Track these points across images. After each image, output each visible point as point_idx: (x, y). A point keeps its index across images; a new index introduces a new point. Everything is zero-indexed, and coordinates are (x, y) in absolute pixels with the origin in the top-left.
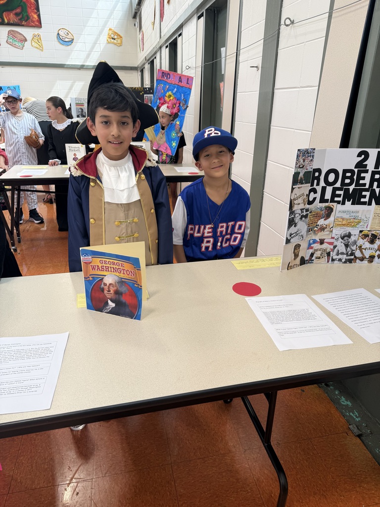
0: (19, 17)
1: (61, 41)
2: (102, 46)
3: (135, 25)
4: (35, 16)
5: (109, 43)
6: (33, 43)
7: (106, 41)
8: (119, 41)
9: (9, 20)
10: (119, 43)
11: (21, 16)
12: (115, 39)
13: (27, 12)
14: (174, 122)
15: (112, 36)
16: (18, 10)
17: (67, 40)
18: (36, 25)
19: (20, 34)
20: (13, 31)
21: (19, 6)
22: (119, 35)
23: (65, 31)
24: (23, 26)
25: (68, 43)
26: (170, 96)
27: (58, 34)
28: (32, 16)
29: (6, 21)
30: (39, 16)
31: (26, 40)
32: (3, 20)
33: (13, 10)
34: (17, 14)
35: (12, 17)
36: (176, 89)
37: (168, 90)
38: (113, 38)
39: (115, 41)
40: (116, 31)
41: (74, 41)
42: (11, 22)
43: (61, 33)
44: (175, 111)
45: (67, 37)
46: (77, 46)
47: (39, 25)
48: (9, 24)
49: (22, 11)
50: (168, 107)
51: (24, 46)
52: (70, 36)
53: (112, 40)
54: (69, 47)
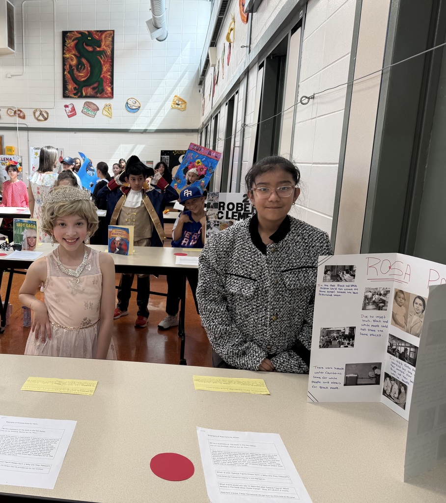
0: (95, 91)
1: (129, 109)
2: (166, 112)
3: (200, 91)
4: (109, 89)
5: (173, 108)
6: (104, 112)
7: (170, 107)
8: (183, 106)
9: (86, 94)
10: (182, 108)
11: (97, 90)
12: (179, 105)
13: (102, 86)
15: (177, 102)
16: (95, 85)
17: (134, 108)
18: (109, 96)
19: (94, 104)
20: (88, 102)
21: (96, 82)
22: (184, 101)
23: (134, 100)
24: (98, 97)
25: (135, 110)
26: (198, 163)
27: (127, 103)
28: (106, 89)
29: (84, 94)
30: (112, 89)
31: (98, 109)
32: (82, 93)
33: (90, 85)
34: (94, 89)
35: (90, 91)
36: (204, 159)
37: (197, 158)
38: (177, 104)
39: (179, 107)
40: (181, 98)
41: (141, 108)
42: (88, 95)
43: (130, 102)
45: (135, 105)
46: (142, 113)
47: (111, 96)
48: (86, 97)
49: (99, 85)
51: (95, 115)
52: (137, 104)
53: (177, 106)
54: (136, 113)
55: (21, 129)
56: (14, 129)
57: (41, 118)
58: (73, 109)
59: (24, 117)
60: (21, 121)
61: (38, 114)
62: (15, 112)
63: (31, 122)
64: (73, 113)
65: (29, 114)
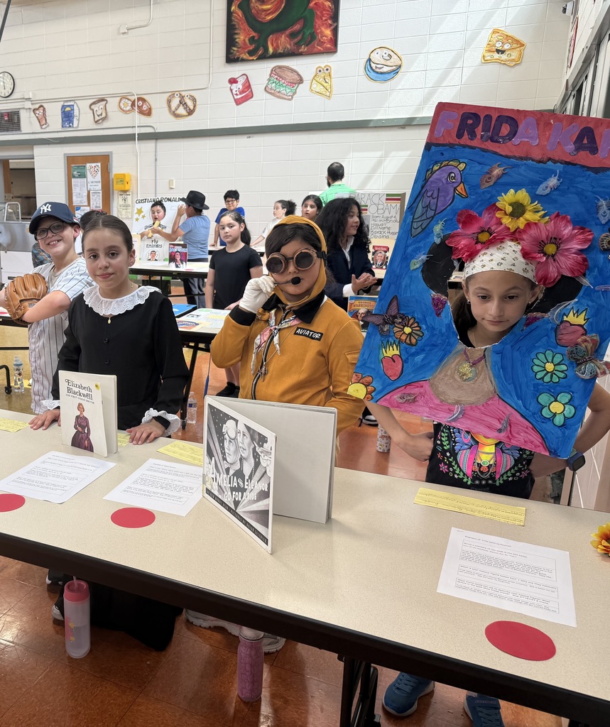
0: (296, 40)
1: (372, 74)
2: (467, 72)
3: (565, 10)
4: (328, 32)
5: (485, 61)
6: (314, 86)
7: (479, 59)
8: (515, 55)
9: (275, 49)
10: (513, 60)
11: (300, 37)
12: (503, 52)
14: (553, 315)
15: (499, 45)
16: (297, 27)
17: (385, 69)
18: (326, 48)
19: (293, 71)
20: (280, 67)
21: (299, 19)
22: (518, 42)
23: (385, 51)
24: (301, 54)
25: (386, 76)
26: (518, 210)
27: (370, 60)
28: (322, 32)
29: (271, 50)
30: (335, 32)
31: (301, 81)
32: (266, 49)
33: (285, 29)
34: (292, 36)
35: (284, 42)
36: (553, 182)
37: (503, 185)
38: (498, 51)
39: (504, 57)
40: (509, 34)
41: (402, 69)
42: (280, 51)
43: (375, 57)
44: (565, 265)
45: (388, 63)
46: (402, 80)
47: (332, 47)
48: (276, 56)
49: (304, 26)
50: (526, 254)
51: (295, 93)
52: (395, 61)
53: (496, 56)
54: (389, 83)
55: (144, 137)
56: (129, 138)
57: (182, 111)
58: (247, 86)
59: (148, 113)
60: (144, 120)
61: (175, 102)
62: (133, 104)
63: (162, 121)
64: (246, 93)
65: (158, 103)
